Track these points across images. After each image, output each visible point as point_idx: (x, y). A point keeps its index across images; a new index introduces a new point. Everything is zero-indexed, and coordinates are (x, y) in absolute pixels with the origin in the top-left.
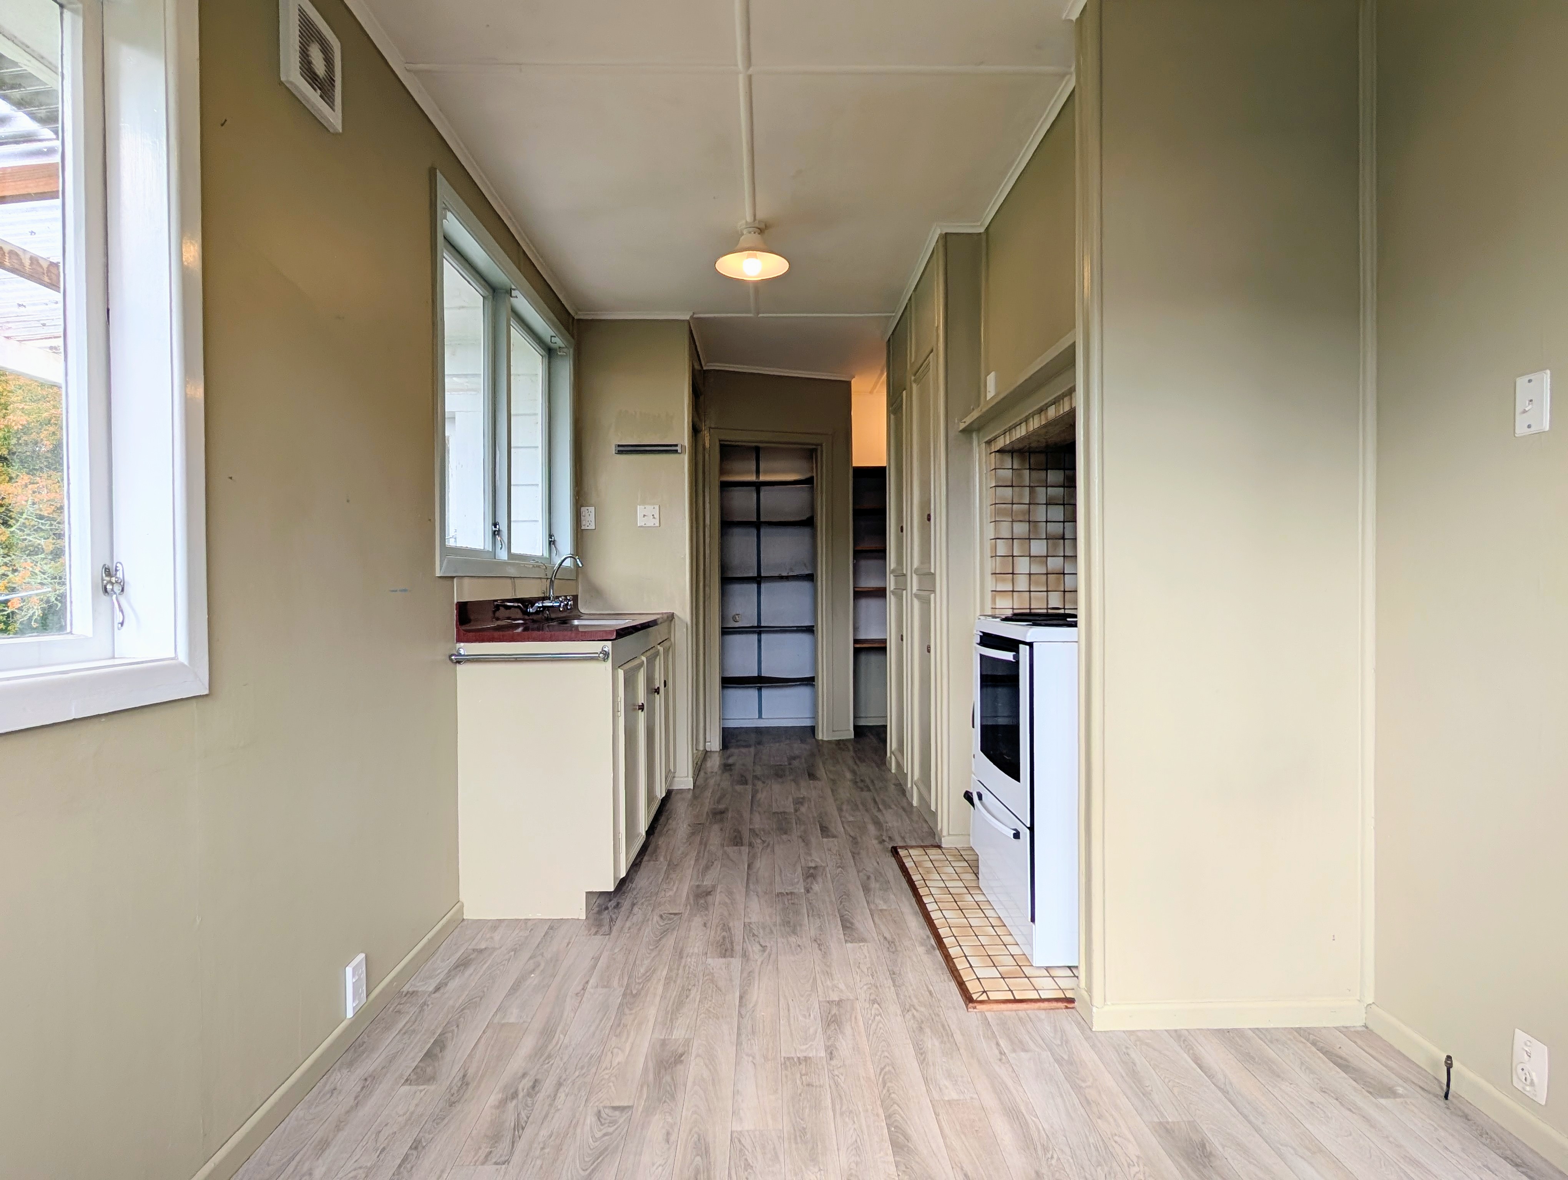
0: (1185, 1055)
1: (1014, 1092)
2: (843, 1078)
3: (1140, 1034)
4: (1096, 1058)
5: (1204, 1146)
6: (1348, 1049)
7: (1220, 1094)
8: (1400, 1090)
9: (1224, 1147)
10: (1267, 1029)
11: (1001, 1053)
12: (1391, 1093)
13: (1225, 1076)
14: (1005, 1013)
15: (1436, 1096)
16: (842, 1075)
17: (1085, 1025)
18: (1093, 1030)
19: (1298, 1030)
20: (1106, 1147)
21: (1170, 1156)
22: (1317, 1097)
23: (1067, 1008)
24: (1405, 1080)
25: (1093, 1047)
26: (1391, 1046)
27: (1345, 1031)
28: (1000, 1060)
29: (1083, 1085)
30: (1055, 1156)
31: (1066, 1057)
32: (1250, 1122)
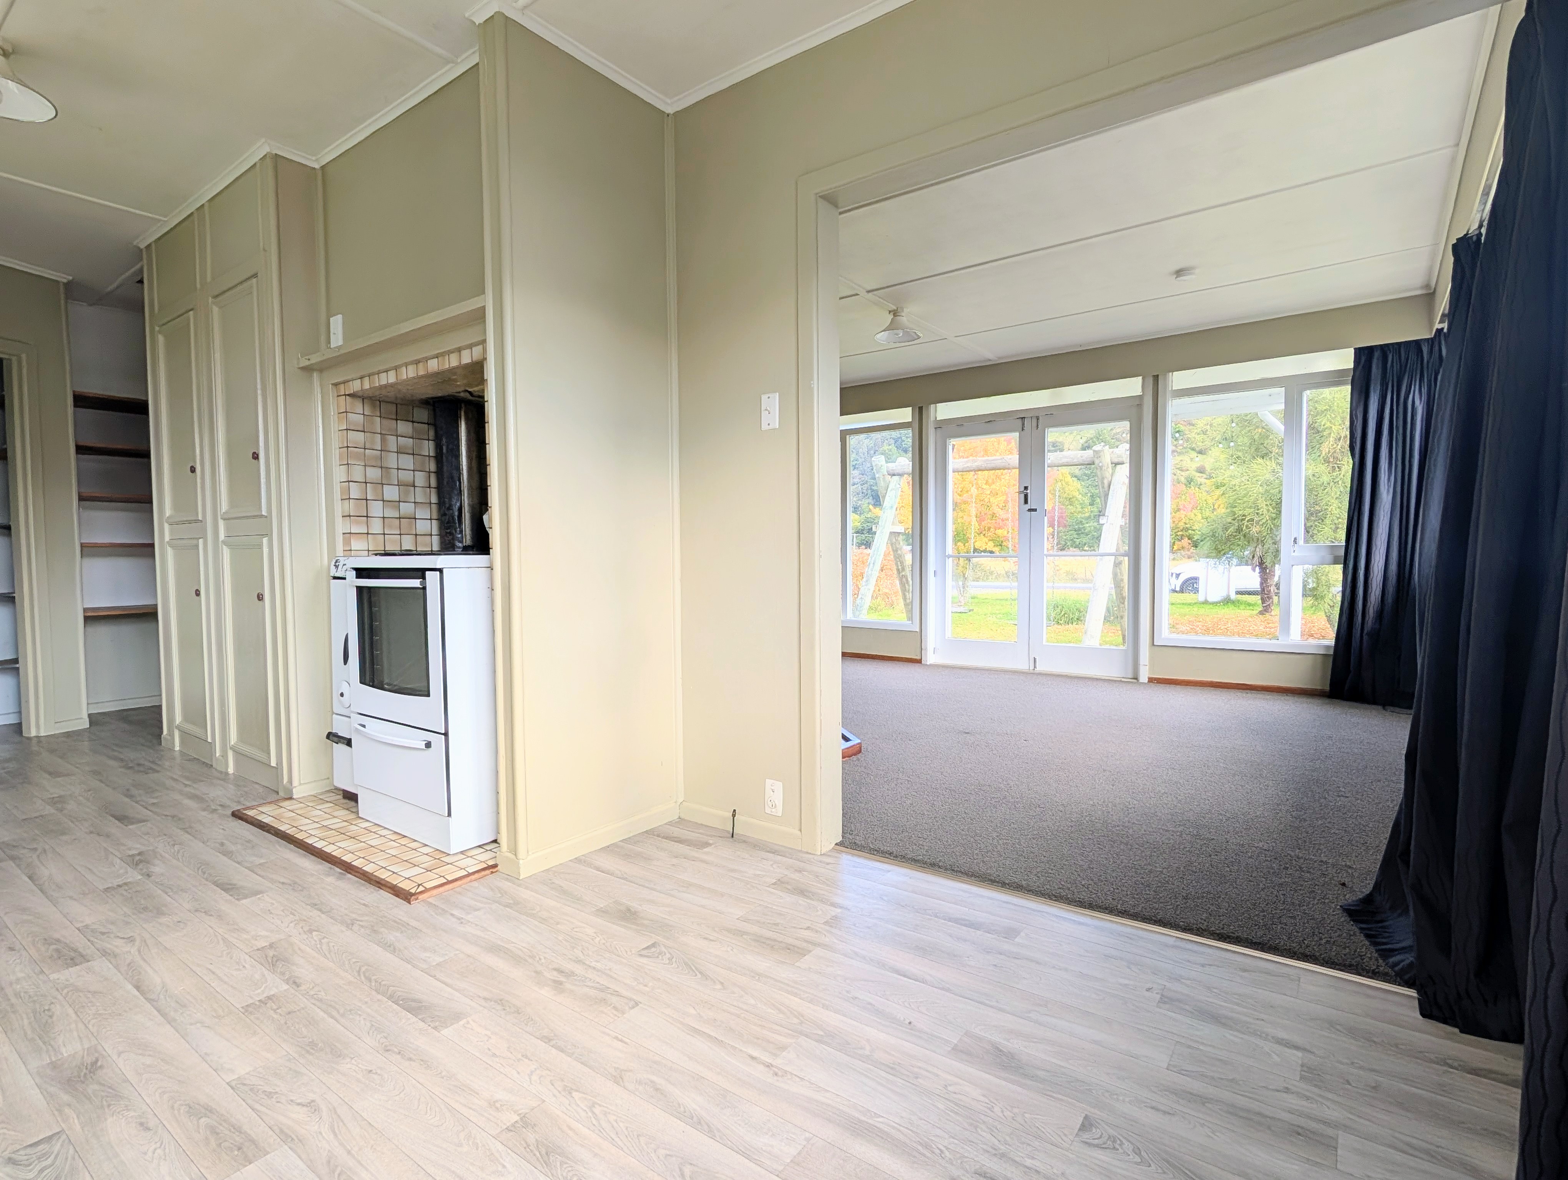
0: (591, 869)
1: (487, 936)
2: (323, 994)
3: (554, 869)
4: (533, 894)
5: (629, 910)
6: (676, 832)
7: (623, 881)
8: (711, 842)
9: (641, 905)
10: (629, 838)
11: (459, 919)
12: (707, 844)
13: (620, 871)
14: (445, 894)
15: (728, 838)
16: (320, 991)
17: (513, 879)
18: (521, 878)
19: (646, 832)
20: (572, 937)
21: (613, 923)
22: (675, 861)
23: (492, 873)
24: (711, 836)
25: (527, 888)
26: (696, 823)
27: (670, 823)
28: (462, 923)
29: (534, 912)
30: (542, 957)
31: (511, 902)
32: (647, 888)
